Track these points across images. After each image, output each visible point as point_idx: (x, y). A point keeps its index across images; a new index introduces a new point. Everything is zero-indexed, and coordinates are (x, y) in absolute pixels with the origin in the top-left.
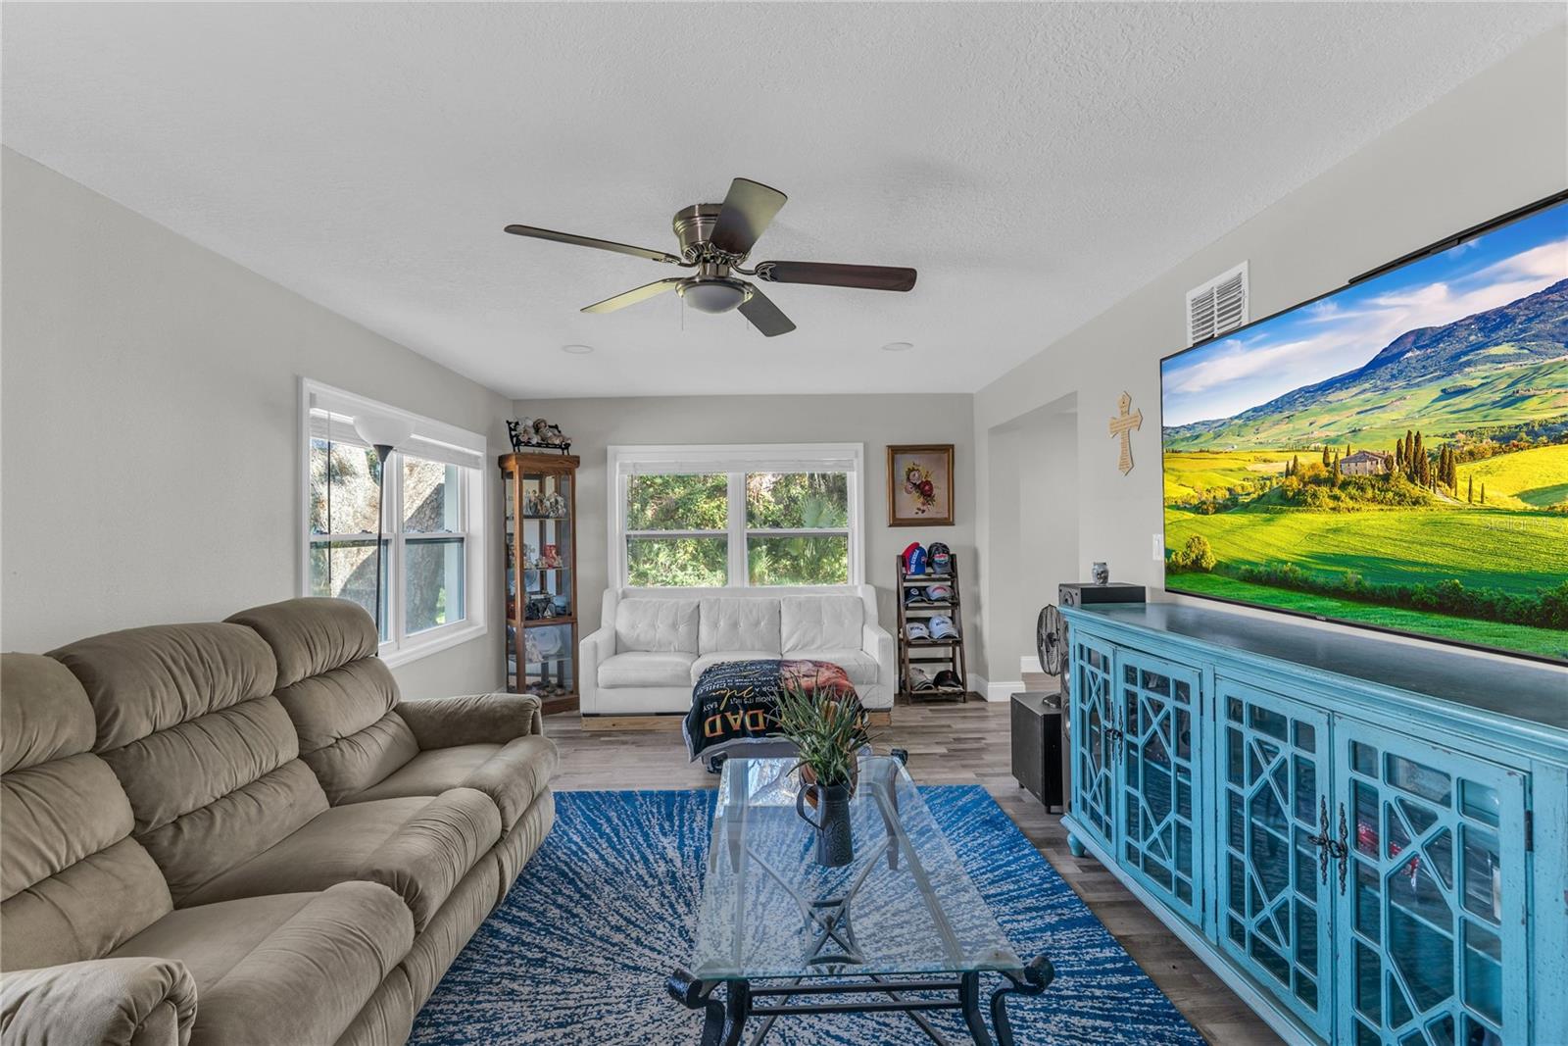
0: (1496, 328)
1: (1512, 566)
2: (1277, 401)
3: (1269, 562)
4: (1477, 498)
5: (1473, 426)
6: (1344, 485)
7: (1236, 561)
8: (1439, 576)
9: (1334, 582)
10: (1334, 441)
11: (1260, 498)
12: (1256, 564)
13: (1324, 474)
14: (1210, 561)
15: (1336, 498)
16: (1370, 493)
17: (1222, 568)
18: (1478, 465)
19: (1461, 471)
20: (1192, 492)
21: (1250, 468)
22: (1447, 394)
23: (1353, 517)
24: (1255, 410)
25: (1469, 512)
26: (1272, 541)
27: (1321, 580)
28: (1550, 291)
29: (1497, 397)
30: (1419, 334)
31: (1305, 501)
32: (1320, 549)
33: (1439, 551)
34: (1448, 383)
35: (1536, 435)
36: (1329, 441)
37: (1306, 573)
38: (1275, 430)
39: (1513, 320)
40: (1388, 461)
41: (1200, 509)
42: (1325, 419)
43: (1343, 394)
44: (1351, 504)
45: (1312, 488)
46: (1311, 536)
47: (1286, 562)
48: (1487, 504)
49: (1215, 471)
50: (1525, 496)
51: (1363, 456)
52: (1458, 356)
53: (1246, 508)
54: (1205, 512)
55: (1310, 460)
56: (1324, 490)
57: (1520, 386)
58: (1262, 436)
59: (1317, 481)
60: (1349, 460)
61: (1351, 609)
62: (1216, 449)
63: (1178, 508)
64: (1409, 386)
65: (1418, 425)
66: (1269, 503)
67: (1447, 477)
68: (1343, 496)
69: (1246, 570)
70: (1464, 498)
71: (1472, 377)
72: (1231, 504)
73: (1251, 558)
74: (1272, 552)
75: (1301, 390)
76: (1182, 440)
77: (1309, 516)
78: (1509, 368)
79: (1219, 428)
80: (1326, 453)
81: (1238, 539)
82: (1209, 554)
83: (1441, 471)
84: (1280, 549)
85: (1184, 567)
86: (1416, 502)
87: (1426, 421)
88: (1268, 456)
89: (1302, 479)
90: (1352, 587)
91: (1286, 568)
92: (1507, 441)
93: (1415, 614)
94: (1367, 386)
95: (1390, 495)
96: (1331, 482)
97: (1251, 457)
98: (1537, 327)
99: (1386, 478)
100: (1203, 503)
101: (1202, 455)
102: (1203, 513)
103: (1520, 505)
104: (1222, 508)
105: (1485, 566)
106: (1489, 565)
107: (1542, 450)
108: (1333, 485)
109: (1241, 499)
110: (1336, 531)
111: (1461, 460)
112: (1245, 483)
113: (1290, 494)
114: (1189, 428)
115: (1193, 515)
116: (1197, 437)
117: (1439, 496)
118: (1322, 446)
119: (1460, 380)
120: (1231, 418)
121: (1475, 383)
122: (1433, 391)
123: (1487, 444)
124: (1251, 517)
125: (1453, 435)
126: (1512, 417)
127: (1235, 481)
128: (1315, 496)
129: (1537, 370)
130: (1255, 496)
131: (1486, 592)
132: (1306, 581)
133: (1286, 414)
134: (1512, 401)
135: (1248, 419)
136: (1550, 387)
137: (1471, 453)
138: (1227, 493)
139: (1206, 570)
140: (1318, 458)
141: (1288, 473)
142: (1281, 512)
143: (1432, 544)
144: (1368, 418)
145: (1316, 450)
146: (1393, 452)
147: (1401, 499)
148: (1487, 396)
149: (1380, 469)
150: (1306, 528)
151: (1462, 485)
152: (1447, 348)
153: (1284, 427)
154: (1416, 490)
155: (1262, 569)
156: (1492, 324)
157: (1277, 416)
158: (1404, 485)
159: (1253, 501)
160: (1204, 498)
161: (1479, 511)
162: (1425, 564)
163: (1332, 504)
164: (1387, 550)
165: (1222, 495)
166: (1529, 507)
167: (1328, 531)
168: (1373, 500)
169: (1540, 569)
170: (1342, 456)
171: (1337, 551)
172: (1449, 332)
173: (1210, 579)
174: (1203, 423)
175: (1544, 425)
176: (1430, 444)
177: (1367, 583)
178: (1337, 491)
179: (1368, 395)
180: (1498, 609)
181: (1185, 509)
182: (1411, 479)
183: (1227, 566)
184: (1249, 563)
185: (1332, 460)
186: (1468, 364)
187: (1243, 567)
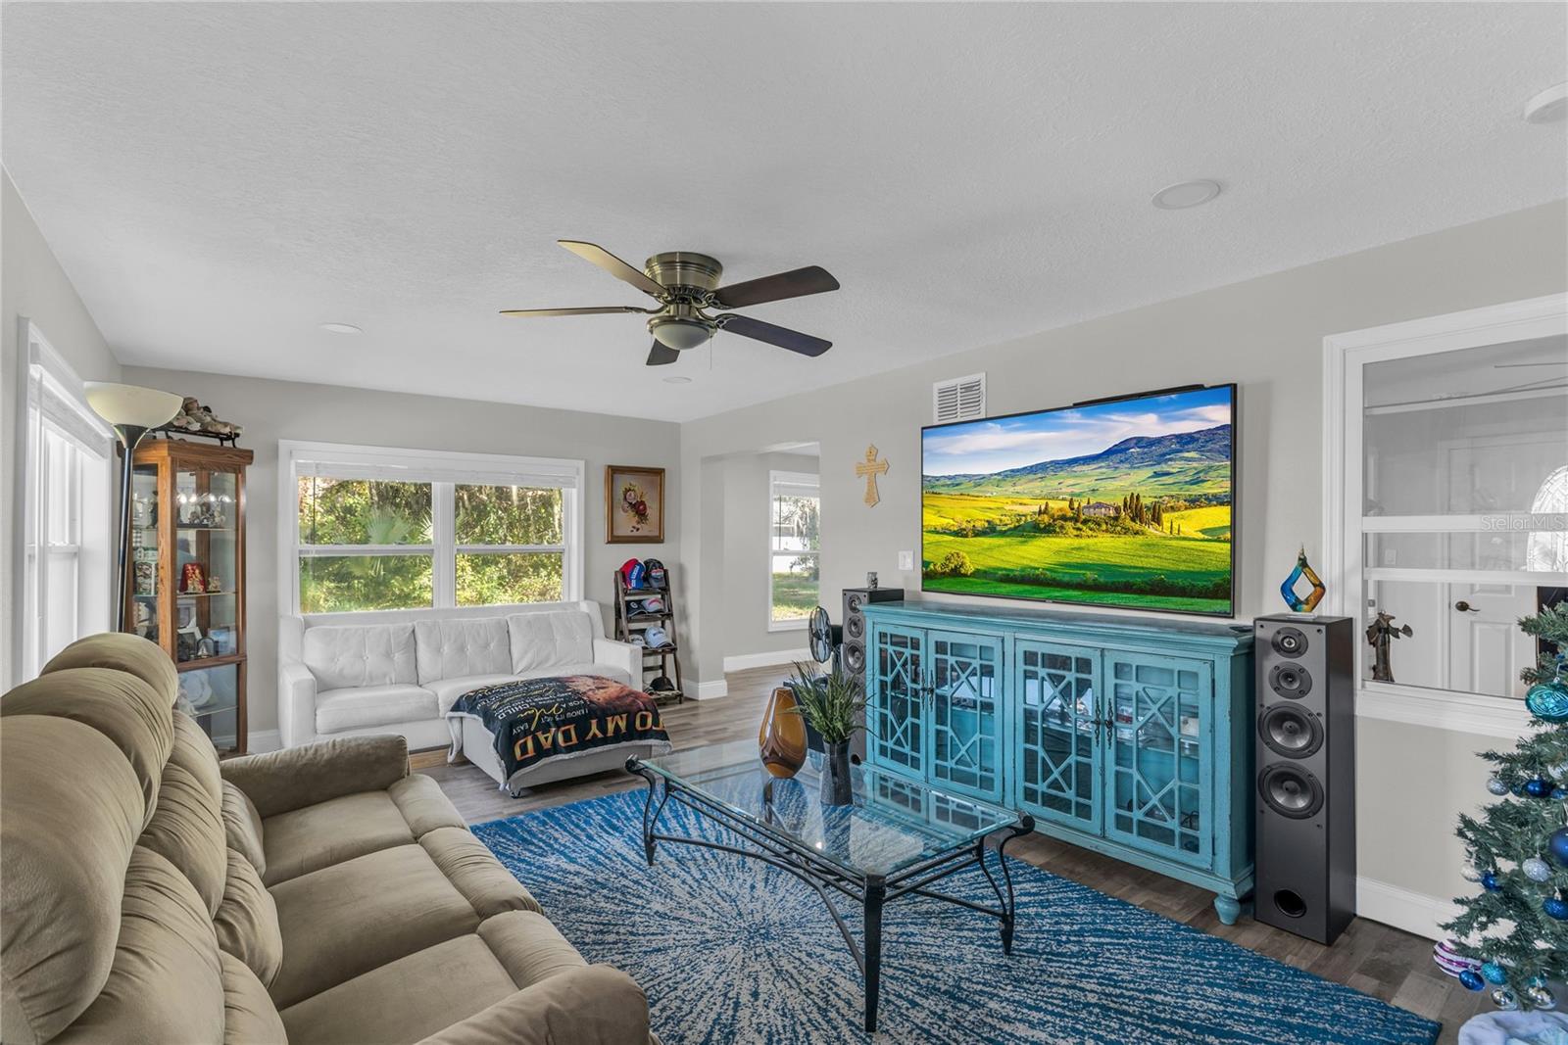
0: (1188, 443)
1: (1197, 567)
2: (1031, 467)
3: (1023, 570)
4: (1175, 532)
5: (1173, 493)
6: (1085, 522)
7: (994, 569)
8: (1151, 574)
9: (1076, 580)
10: (1079, 495)
11: (1016, 528)
12: (1012, 570)
13: (1070, 514)
14: (970, 568)
15: (1079, 529)
16: (1104, 527)
17: (977, 573)
18: (1176, 514)
19: (1166, 517)
20: (952, 522)
21: (1007, 507)
22: (1157, 475)
23: (1091, 541)
24: (1012, 471)
25: (1171, 539)
26: (1025, 555)
27: (1066, 579)
28: (1218, 428)
29: (1188, 479)
30: (1139, 441)
31: (1055, 531)
32: (1066, 560)
33: (1152, 560)
34: (1158, 468)
35: (1210, 501)
36: (1073, 494)
37: (1054, 575)
38: (1031, 485)
39: (1197, 440)
40: (1117, 509)
41: (960, 533)
42: (1072, 481)
43: (1085, 468)
44: (1090, 533)
45: (1059, 523)
46: (1058, 552)
47: (1038, 569)
48: (1182, 535)
49: (975, 508)
50: (1204, 531)
51: (1099, 505)
52: (1164, 455)
53: (1003, 534)
54: (966, 536)
55: (1055, 506)
56: (1069, 525)
57: (1201, 475)
58: (1018, 488)
59: (1064, 518)
60: (1088, 507)
61: (1087, 596)
62: (977, 494)
63: (938, 533)
64: (1132, 468)
65: (1137, 490)
66: (1024, 531)
67: (1157, 519)
68: (1084, 528)
69: (1003, 575)
70: (1169, 533)
71: (1173, 467)
72: (991, 530)
73: (1007, 567)
74: (1025, 562)
75: (1052, 462)
76: (943, 486)
77: (1057, 540)
78: (1195, 464)
79: (979, 481)
80: (1071, 502)
81: (995, 553)
82: (968, 564)
83: (1153, 516)
84: (1032, 560)
85: (944, 573)
86: (1137, 533)
87: (1143, 488)
88: (1025, 501)
89: (1052, 517)
90: (1090, 582)
91: (1037, 572)
92: (1194, 502)
93: (1135, 596)
94: (1103, 464)
95: (1119, 528)
96: (1075, 520)
97: (1009, 501)
98: (1210, 446)
99: (1116, 519)
100: (965, 530)
101: (962, 497)
102: (962, 536)
103: (1202, 536)
104: (978, 533)
105: (1181, 568)
106: (1182, 567)
107: (1213, 508)
108: (1077, 521)
109: (998, 528)
110: (1079, 549)
111: (1166, 510)
112: (1003, 518)
113: (1042, 526)
114: (949, 478)
115: (952, 538)
116: (957, 485)
117: (1151, 530)
118: (1069, 498)
119: (1165, 468)
120: (991, 475)
121: (1174, 471)
122: (1149, 472)
123: (1182, 503)
124: (1008, 540)
125: (1161, 497)
126: (1197, 490)
127: (994, 516)
128: (1062, 527)
129: (1211, 467)
130: (1012, 526)
131: (1180, 582)
132: (1054, 580)
133: (1040, 475)
134: (1197, 482)
135: (1007, 476)
136: (1217, 477)
137: (1172, 507)
138: (986, 525)
139: (965, 575)
140: (1066, 504)
141: (1040, 513)
142: (1035, 537)
143: (1147, 557)
144: (1103, 483)
145: (1063, 499)
146: (1121, 504)
147: (1126, 531)
148: (1181, 478)
149: (1112, 513)
150: (1055, 547)
151: (1166, 525)
152: (1157, 450)
153: (1037, 484)
154: (1137, 526)
155: (1017, 573)
156: (1186, 440)
157: (1031, 476)
158: (1129, 523)
159: (1010, 529)
160: (963, 527)
161: (1177, 539)
162: (1142, 568)
163: (1075, 533)
164: (1116, 560)
165: (980, 525)
166: (1206, 537)
167: (1073, 549)
168: (1107, 531)
169: (1212, 569)
170: (1083, 504)
171: (1079, 561)
172: (1159, 441)
173: (969, 582)
174: (964, 476)
175: (1215, 496)
176: (1146, 501)
177: (1102, 580)
178: (1079, 525)
179: (1104, 470)
180: (1187, 591)
181: (944, 533)
182: (1133, 520)
183: (985, 572)
184: (1005, 569)
185: (1076, 505)
186: (1170, 460)
187: (1000, 572)
